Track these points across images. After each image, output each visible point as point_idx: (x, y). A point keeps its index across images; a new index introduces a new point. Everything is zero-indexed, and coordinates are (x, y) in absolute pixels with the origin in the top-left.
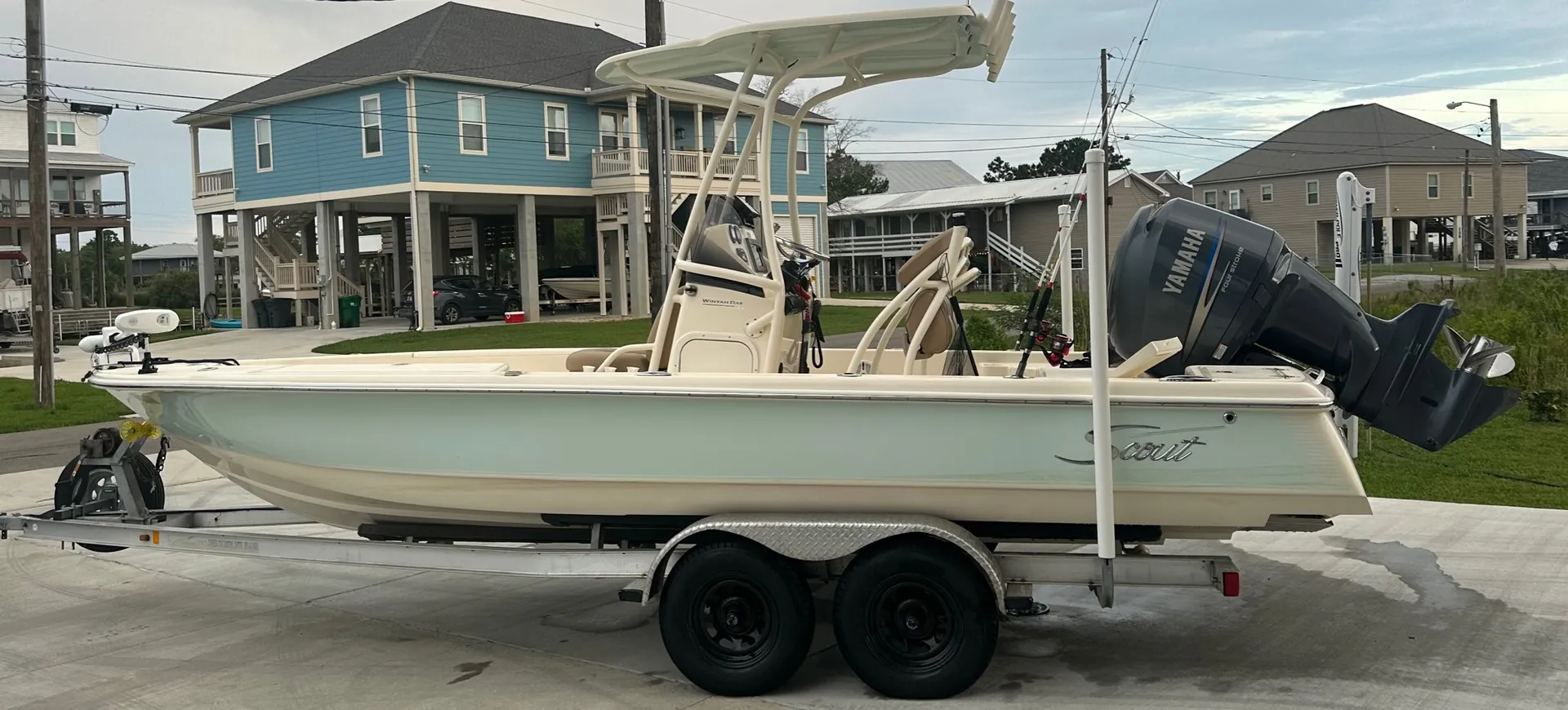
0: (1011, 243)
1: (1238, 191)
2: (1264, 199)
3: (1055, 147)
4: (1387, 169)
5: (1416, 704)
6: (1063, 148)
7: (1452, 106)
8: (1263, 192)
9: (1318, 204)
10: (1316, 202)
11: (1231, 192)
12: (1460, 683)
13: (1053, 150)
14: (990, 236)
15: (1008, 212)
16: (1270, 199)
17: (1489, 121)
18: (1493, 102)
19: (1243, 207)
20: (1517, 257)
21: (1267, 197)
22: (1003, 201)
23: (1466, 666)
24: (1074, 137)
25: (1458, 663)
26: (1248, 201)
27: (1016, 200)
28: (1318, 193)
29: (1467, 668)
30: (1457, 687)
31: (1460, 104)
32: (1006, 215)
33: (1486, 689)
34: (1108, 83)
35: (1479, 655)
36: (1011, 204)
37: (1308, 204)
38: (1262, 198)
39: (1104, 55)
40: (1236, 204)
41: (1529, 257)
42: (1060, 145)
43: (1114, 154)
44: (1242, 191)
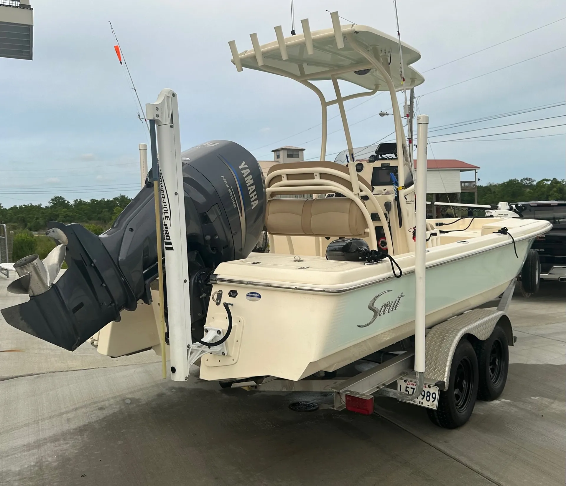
5: (41, 427)
12: (30, 450)
23: (34, 466)
25: (39, 464)
29: (32, 464)
30: (29, 446)
33: (14, 452)
35: (31, 479)
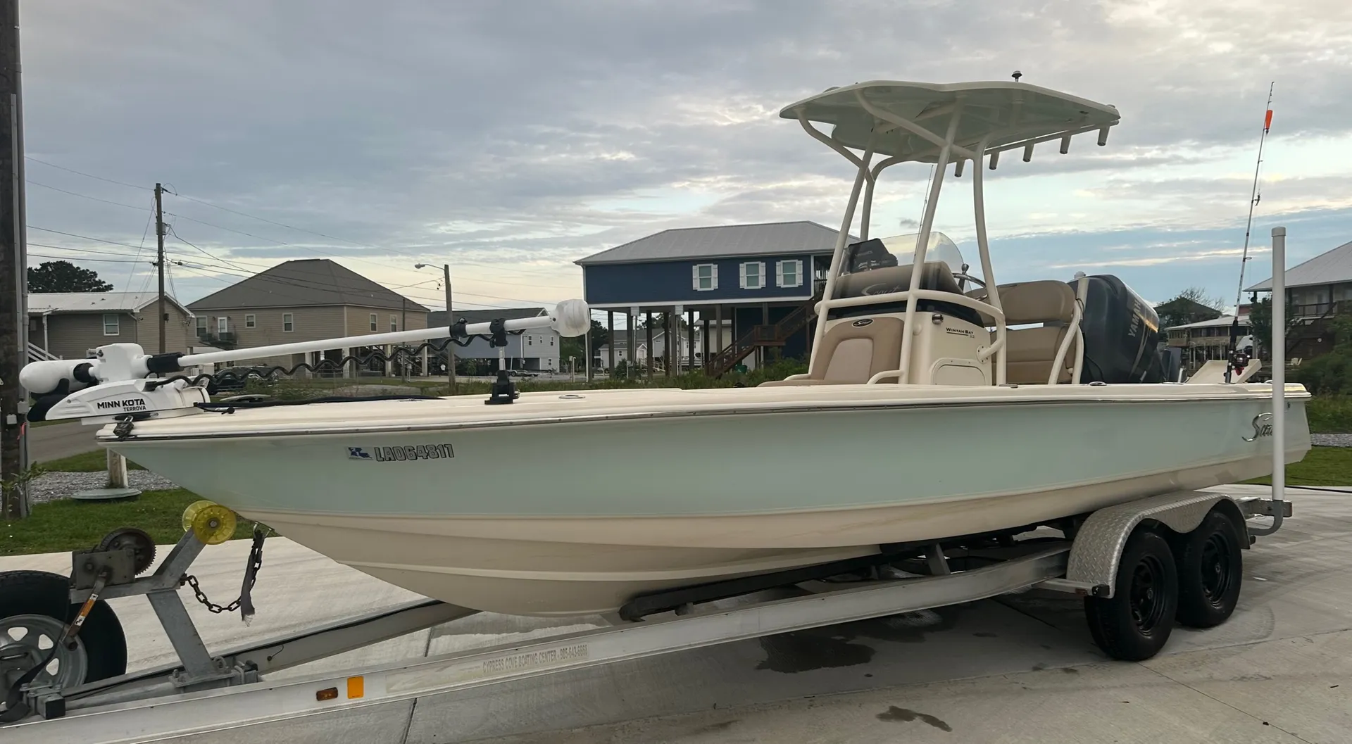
0: (49, 352)
1: (225, 318)
2: (248, 326)
3: (39, 267)
4: (345, 308)
6: (47, 270)
7: (418, 267)
8: (247, 319)
9: (293, 331)
10: (291, 330)
11: (219, 318)
13: (36, 269)
14: (30, 347)
15: (45, 322)
16: (253, 326)
17: (444, 279)
18: (447, 267)
19: (230, 331)
20: (422, 374)
21: (250, 324)
22: (40, 311)
24: (59, 260)
26: (235, 327)
27: (52, 311)
28: (292, 322)
31: (424, 266)
32: (43, 326)
34: (163, 213)
36: (48, 315)
37: (284, 331)
38: (246, 325)
39: (159, 191)
40: (224, 328)
41: (428, 375)
42: (44, 266)
43: (97, 279)
44: (229, 318)
